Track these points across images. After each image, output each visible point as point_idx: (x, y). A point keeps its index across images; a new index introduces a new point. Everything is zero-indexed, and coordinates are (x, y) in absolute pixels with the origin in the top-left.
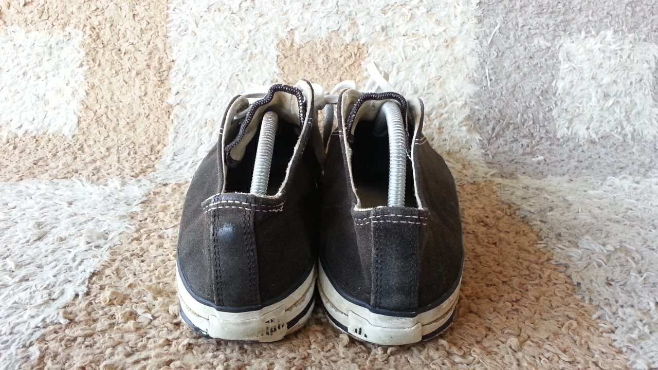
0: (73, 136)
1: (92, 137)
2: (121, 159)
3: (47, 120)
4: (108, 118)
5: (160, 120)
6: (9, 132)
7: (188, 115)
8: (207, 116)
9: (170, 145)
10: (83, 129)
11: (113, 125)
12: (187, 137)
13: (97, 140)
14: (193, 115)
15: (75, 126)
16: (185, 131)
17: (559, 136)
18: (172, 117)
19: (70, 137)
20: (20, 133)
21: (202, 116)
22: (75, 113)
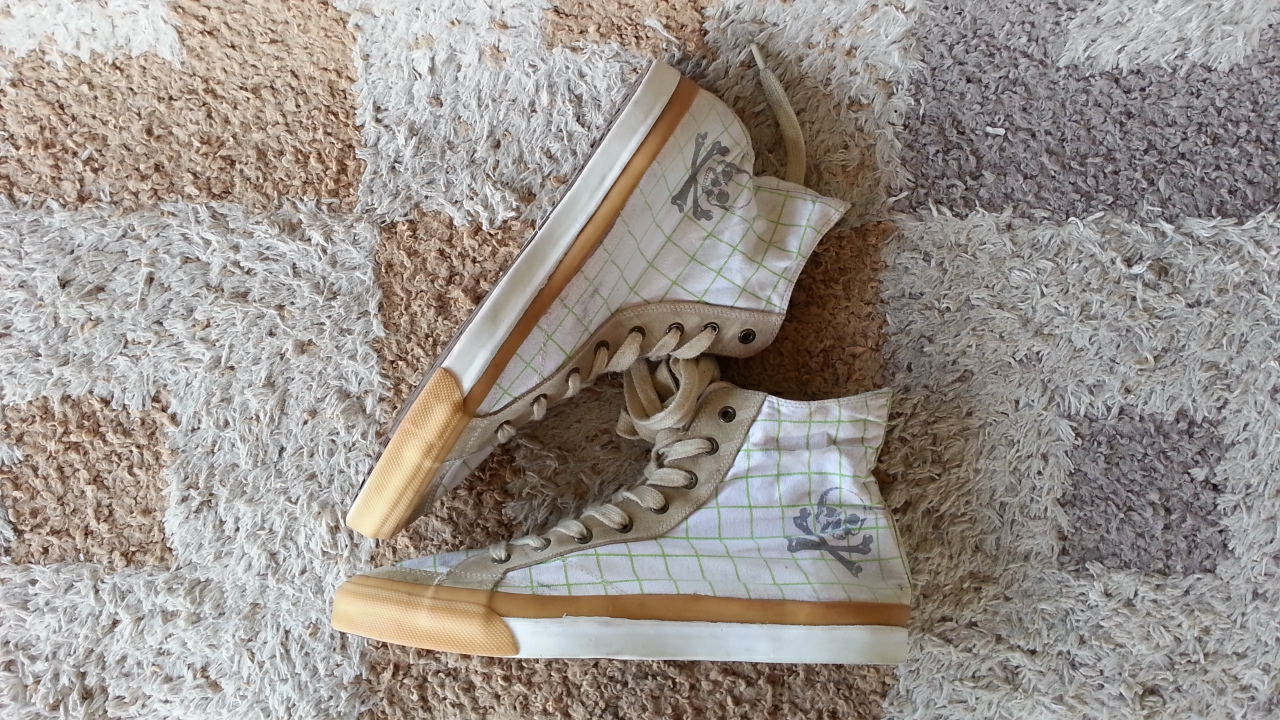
0: (183, 63)
1: (219, 65)
2: (290, 118)
3: (121, 33)
4: (230, 28)
5: (330, 34)
6: (64, 55)
7: (379, 27)
8: (416, 26)
9: (361, 81)
10: (194, 50)
11: (246, 42)
12: (387, 65)
13: (228, 69)
14: (390, 27)
15: (178, 46)
16: (382, 54)
17: (1061, 64)
18: (350, 26)
19: (178, 66)
20: (85, 57)
21: (408, 29)
22: (165, 22)
